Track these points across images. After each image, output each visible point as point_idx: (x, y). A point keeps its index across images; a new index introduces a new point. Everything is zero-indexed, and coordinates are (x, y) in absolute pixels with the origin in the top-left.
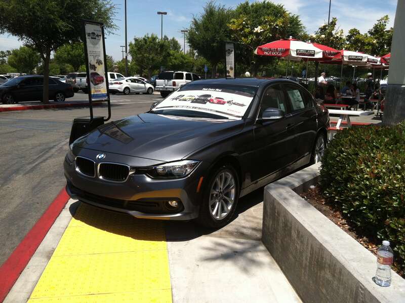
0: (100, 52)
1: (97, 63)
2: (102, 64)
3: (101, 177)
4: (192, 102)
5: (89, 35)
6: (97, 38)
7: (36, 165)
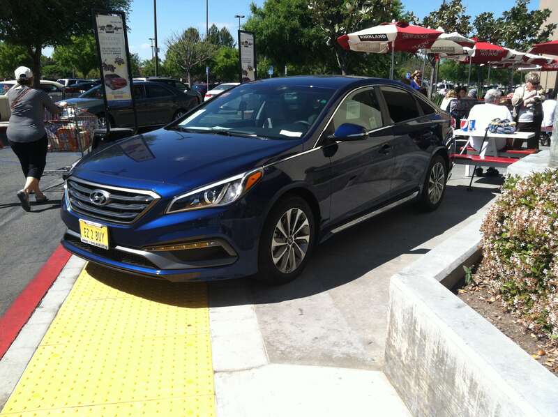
0: (120, 48)
1: (115, 62)
2: (123, 63)
5: (103, 28)
6: (115, 31)
7: (6, 224)
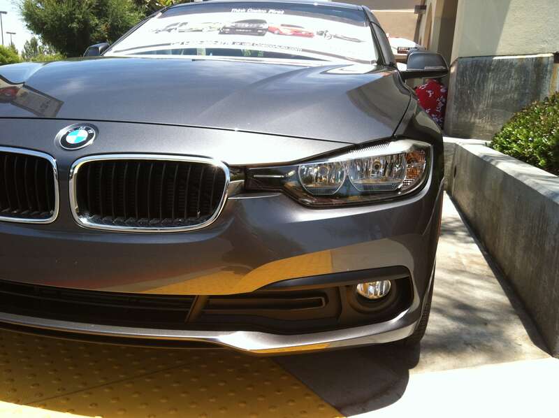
3: (85, 221)
4: (221, 33)
